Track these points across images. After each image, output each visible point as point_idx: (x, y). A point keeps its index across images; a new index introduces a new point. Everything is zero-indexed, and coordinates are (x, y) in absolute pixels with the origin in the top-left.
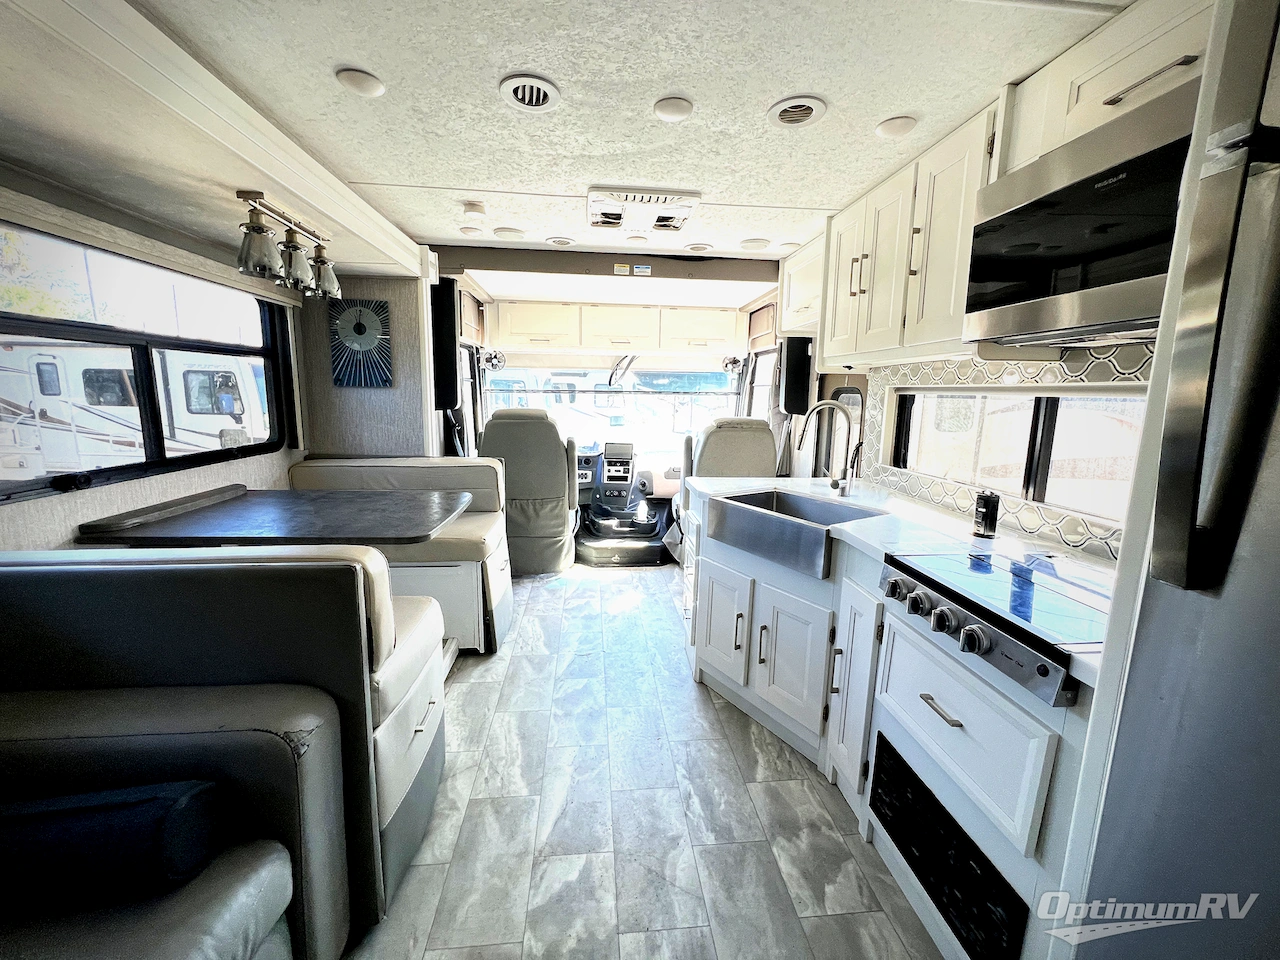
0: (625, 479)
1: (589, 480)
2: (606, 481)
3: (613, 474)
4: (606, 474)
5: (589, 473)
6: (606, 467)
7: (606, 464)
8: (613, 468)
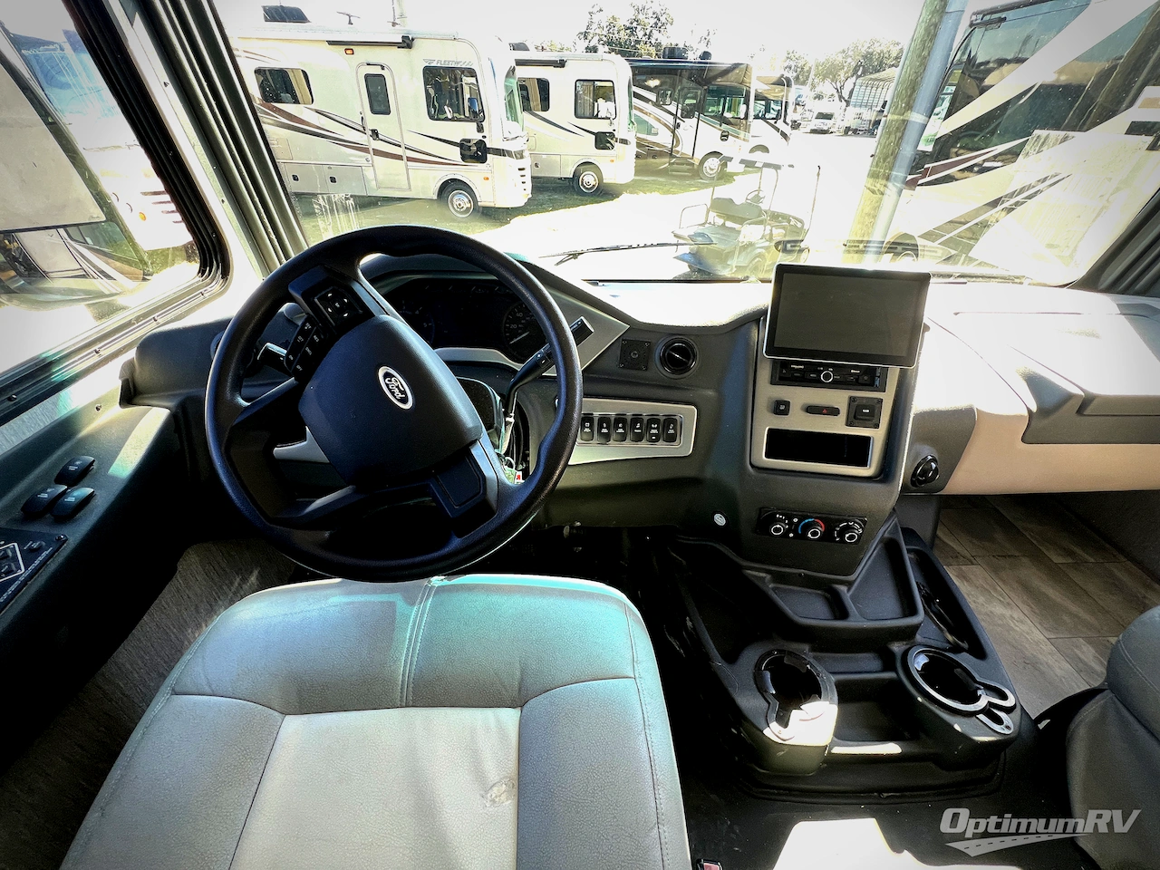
0: (855, 450)
1: (685, 446)
2: (762, 458)
3: (798, 422)
4: (765, 423)
5: (688, 415)
6: (767, 391)
7: (765, 373)
8: (799, 396)
